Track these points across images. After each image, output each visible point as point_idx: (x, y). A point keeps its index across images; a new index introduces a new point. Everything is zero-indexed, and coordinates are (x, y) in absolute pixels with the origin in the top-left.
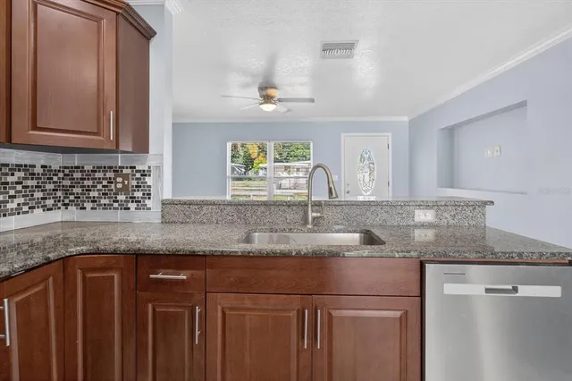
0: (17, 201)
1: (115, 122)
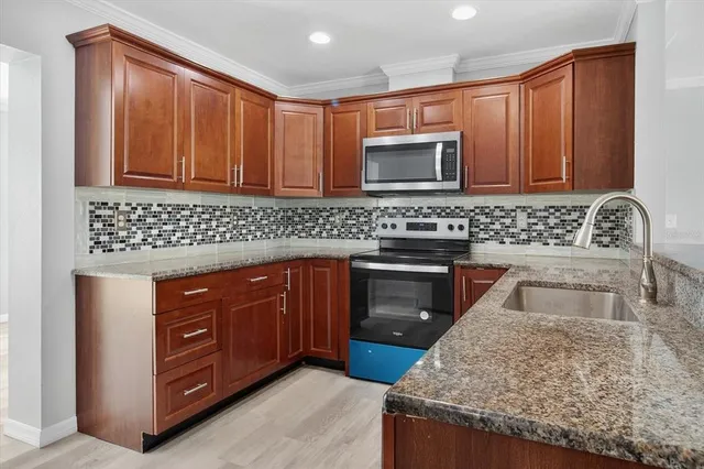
1: (572, 165)
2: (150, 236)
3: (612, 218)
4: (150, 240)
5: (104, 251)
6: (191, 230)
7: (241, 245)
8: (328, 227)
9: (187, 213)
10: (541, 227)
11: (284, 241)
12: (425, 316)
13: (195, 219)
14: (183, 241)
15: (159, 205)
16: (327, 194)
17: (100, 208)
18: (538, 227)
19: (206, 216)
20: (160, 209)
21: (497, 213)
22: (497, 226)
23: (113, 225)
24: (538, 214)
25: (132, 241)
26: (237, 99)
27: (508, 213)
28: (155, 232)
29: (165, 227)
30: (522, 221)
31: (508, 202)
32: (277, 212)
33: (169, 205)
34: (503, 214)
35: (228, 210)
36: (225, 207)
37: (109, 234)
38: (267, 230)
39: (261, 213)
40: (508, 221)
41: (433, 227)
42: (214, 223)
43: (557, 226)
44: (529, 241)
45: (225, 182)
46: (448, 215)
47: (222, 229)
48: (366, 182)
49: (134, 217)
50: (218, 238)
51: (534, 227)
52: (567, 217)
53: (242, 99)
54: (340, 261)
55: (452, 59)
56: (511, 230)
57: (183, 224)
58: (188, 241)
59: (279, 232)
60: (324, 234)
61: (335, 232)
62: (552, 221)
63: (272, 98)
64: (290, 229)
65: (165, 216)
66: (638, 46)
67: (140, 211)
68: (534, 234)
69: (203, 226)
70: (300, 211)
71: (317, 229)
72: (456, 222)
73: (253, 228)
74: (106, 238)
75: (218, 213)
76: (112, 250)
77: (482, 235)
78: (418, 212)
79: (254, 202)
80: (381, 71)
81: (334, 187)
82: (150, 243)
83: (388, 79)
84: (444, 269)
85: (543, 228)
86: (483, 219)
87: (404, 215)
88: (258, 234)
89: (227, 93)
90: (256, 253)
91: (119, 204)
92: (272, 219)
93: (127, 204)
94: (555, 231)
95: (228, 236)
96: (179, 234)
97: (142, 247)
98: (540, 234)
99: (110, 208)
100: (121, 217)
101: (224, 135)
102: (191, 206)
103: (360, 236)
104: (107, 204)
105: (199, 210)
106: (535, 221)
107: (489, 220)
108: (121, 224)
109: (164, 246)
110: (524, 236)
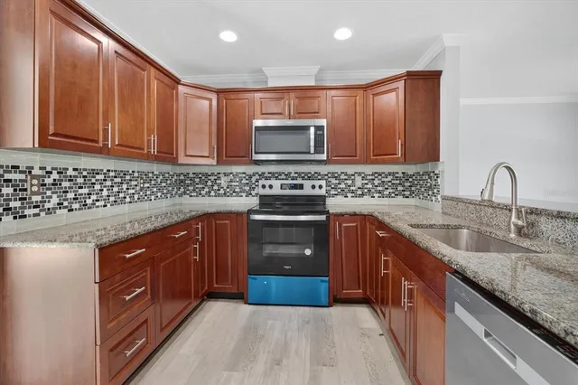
0: (389, 191)
1: (404, 145)
2: (66, 200)
3: (411, 180)
4: (66, 204)
5: (15, 218)
6: (105, 193)
7: (146, 205)
8: (216, 187)
9: (101, 177)
10: (370, 186)
11: (177, 200)
12: (308, 252)
13: (109, 183)
14: (97, 204)
15: (74, 169)
16: (219, 162)
17: (10, 172)
18: (368, 186)
19: (118, 180)
20: (75, 173)
21: (343, 177)
22: (343, 186)
23: (26, 190)
24: (368, 177)
25: (47, 205)
26: (152, 78)
27: (349, 176)
28: (70, 195)
29: (80, 191)
30: (359, 182)
31: (350, 169)
32: (172, 176)
33: (85, 170)
34: (346, 177)
35: (136, 175)
36: (133, 172)
37: (20, 199)
38: (165, 191)
39: (161, 177)
40: (350, 182)
41: (301, 187)
42: (125, 186)
43: (379, 185)
44: (362, 195)
45: (143, 149)
46: (309, 178)
47: (131, 191)
48: (256, 153)
49: (48, 181)
50: (128, 200)
51: (366, 186)
52: (385, 180)
53: (155, 78)
54: (238, 214)
55: (315, 69)
56: (352, 188)
57: (97, 187)
58: (102, 203)
59: (174, 193)
60: (213, 193)
61: (222, 191)
62: (376, 182)
63: (177, 81)
64: (182, 190)
65: (80, 180)
66: (443, 73)
67: (55, 175)
68: (366, 190)
69: (116, 189)
70: (191, 175)
71: (207, 190)
72: (317, 183)
73: (155, 190)
74: (18, 204)
75: (128, 177)
76: (25, 216)
77: (333, 192)
78: (288, 176)
79: (156, 168)
80: (262, 71)
81: (226, 157)
82: (66, 207)
83: (267, 78)
84: (323, 218)
85: (371, 186)
86: (334, 181)
87: (277, 178)
88: (159, 194)
89: (144, 70)
90: (157, 211)
91: (33, 168)
92: (169, 182)
93: (41, 168)
94: (379, 188)
95: (136, 197)
96: (94, 197)
97: (58, 211)
98: (369, 191)
99: (21, 172)
100: (35, 182)
101: (142, 107)
102: (105, 171)
103: (242, 194)
104: (18, 167)
105: (112, 174)
106: (366, 182)
107: (337, 182)
108: (35, 189)
109: (79, 209)
110: (359, 192)
